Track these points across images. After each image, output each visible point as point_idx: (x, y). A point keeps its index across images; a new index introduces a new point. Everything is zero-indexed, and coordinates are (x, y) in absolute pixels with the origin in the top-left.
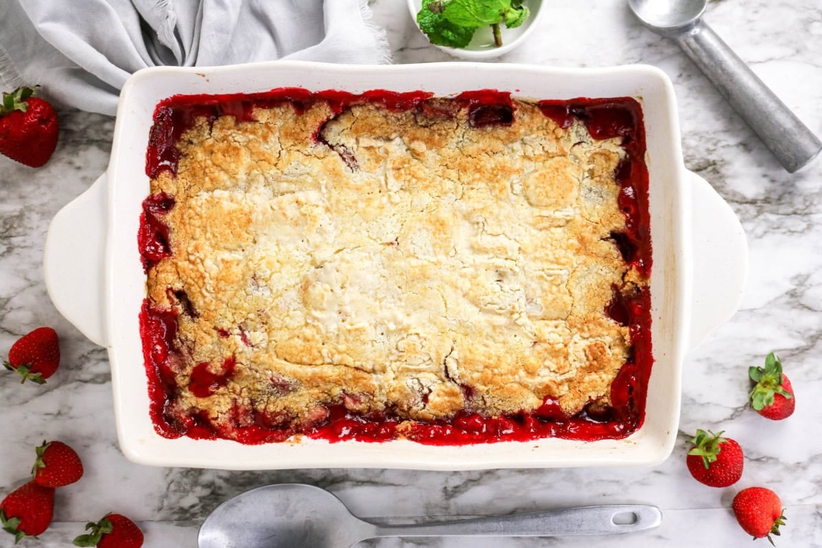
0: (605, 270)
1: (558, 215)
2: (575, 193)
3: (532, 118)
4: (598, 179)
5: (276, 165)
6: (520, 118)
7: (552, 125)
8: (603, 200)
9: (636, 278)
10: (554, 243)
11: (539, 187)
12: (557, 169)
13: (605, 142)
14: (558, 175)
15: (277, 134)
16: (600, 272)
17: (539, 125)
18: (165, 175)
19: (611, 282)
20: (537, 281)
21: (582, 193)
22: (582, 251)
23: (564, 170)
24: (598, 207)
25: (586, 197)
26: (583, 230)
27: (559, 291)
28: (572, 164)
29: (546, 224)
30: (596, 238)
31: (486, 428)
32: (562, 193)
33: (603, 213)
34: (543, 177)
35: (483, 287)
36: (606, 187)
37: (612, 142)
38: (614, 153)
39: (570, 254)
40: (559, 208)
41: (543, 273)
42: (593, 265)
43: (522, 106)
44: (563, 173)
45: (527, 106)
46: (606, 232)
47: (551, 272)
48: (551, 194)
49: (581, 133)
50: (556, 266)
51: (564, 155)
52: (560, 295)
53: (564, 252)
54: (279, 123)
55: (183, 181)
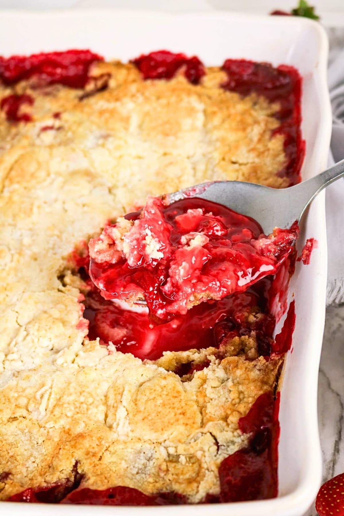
0: (32, 467)
1: (121, 413)
2: (150, 435)
3: (254, 381)
4: (164, 467)
5: (224, 159)
6: (255, 366)
7: (244, 408)
8: (133, 475)
10: (85, 406)
11: (163, 391)
12: (183, 414)
13: (216, 477)
14: (175, 415)
15: (257, 160)
16: (32, 459)
17: (246, 393)
18: (223, 77)
19: (13, 471)
20: (40, 382)
21: (147, 446)
22: (65, 436)
23: (181, 421)
24: (124, 465)
25: (140, 452)
26: (94, 438)
27: (17, 406)
28: (188, 436)
29: (111, 402)
30: (79, 454)
32: (150, 418)
33: (114, 469)
34: (176, 395)
36: (151, 480)
37: (214, 485)
38: (198, 487)
39: (63, 422)
40: (131, 415)
41: (46, 387)
42: (43, 451)
43: (273, 370)
44: (177, 420)
45: (272, 378)
46: (85, 468)
47: (46, 396)
48: (151, 404)
49: (232, 447)
50: (52, 402)
51: (203, 425)
52: (13, 406)
53: (69, 414)
54: (268, 160)
55: (216, 93)
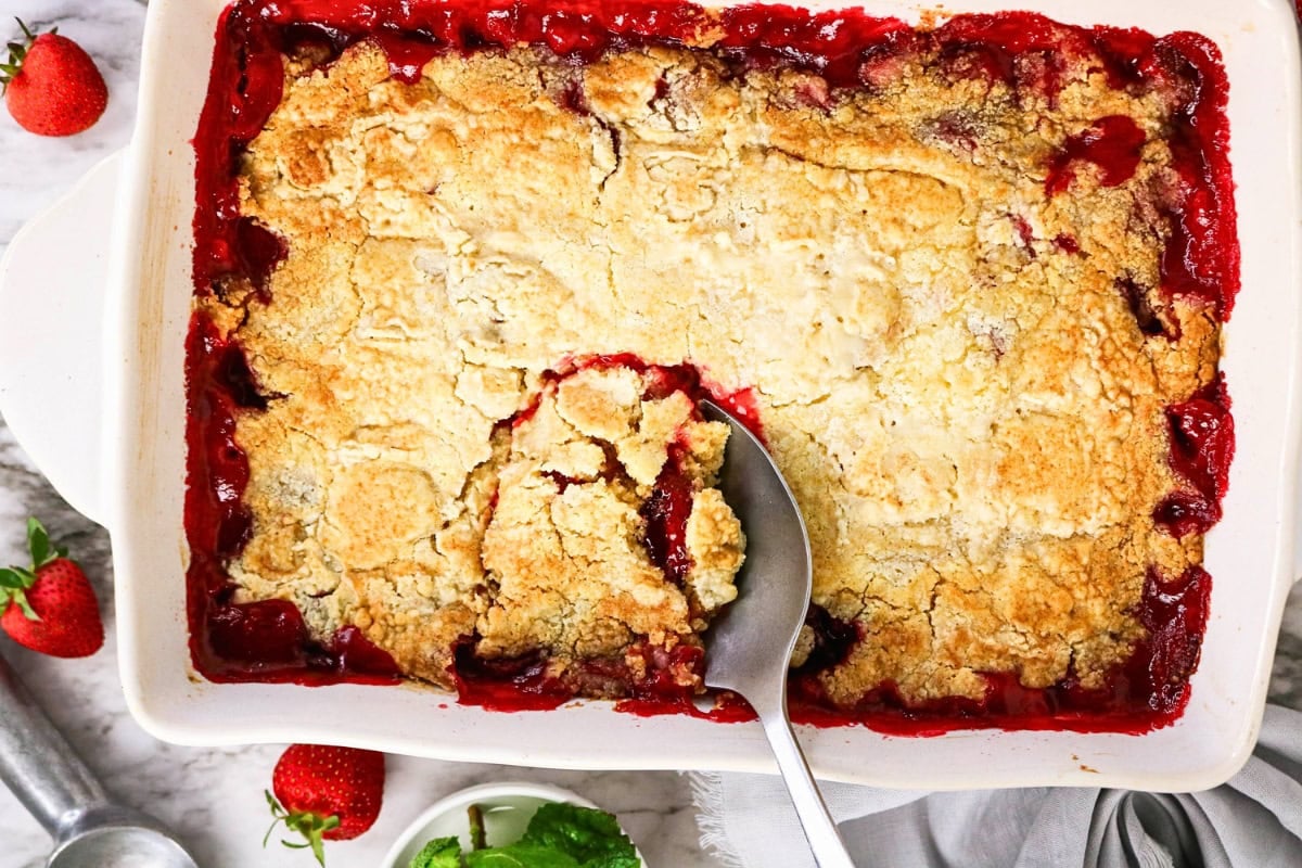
0: (282, 333)
1: (371, 451)
2: (335, 494)
3: (416, 649)
4: (287, 520)
5: (942, 581)
6: (440, 651)
7: (375, 633)
8: (278, 477)
9: (220, 313)
10: (383, 394)
11: (407, 509)
12: (369, 543)
13: (268, 596)
14: (366, 531)
15: (937, 644)
16: (293, 331)
17: (403, 635)
18: (1172, 570)
19: (271, 309)
20: (422, 318)
21: (320, 494)
22: (326, 373)
23: (356, 541)
24: (290, 464)
25: (314, 484)
26: (323, 416)
27: (378, 293)
28: (336, 552)
29: (397, 433)
30: (297, 399)
31: (541, 22)
32: (361, 494)
33: (280, 450)
34: (399, 529)
35: (532, 311)
36: (271, 504)
37: (254, 595)
38: (253, 572)
39: (351, 369)
40: (369, 465)
41: (409, 332)
42: (305, 345)
43: (436, 676)
44: (357, 535)
45: (423, 675)
46: (277, 411)
47: (392, 334)
48: (384, 493)
49: (317, 616)
50: (382, 346)
51: (353, 571)
52: (377, 287)
53: (364, 374)
54: (931, 666)
55: (1136, 557)
